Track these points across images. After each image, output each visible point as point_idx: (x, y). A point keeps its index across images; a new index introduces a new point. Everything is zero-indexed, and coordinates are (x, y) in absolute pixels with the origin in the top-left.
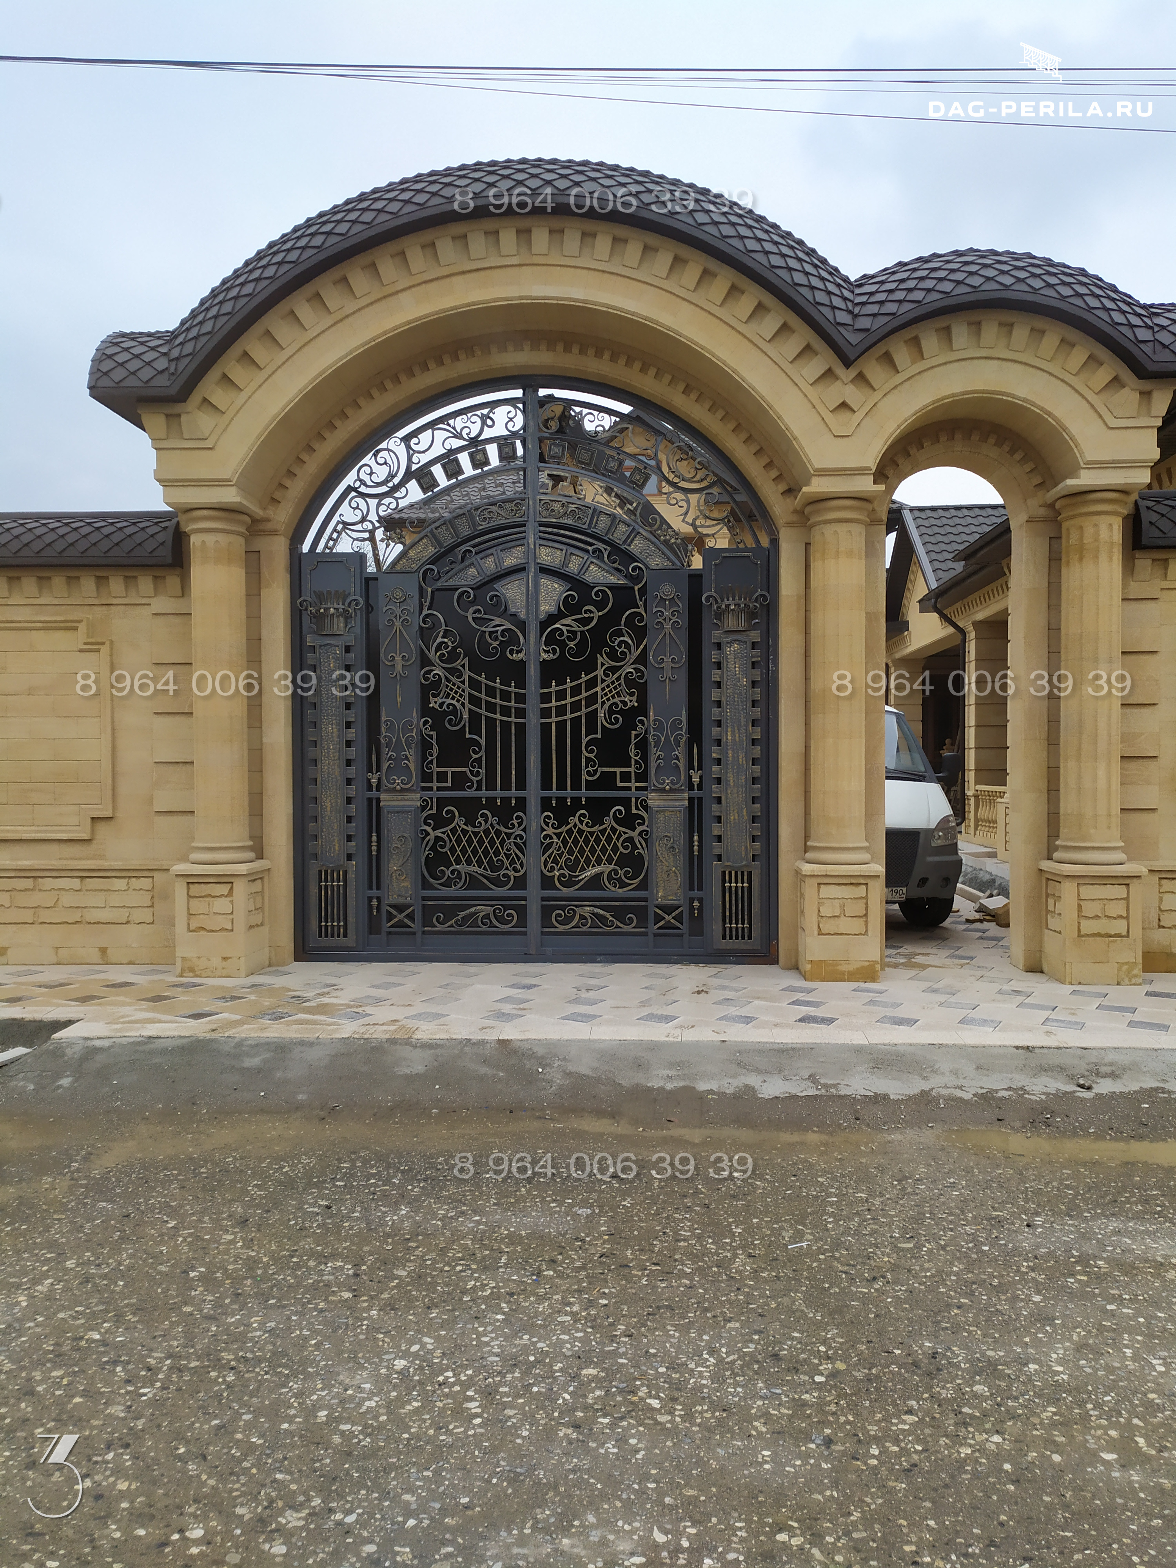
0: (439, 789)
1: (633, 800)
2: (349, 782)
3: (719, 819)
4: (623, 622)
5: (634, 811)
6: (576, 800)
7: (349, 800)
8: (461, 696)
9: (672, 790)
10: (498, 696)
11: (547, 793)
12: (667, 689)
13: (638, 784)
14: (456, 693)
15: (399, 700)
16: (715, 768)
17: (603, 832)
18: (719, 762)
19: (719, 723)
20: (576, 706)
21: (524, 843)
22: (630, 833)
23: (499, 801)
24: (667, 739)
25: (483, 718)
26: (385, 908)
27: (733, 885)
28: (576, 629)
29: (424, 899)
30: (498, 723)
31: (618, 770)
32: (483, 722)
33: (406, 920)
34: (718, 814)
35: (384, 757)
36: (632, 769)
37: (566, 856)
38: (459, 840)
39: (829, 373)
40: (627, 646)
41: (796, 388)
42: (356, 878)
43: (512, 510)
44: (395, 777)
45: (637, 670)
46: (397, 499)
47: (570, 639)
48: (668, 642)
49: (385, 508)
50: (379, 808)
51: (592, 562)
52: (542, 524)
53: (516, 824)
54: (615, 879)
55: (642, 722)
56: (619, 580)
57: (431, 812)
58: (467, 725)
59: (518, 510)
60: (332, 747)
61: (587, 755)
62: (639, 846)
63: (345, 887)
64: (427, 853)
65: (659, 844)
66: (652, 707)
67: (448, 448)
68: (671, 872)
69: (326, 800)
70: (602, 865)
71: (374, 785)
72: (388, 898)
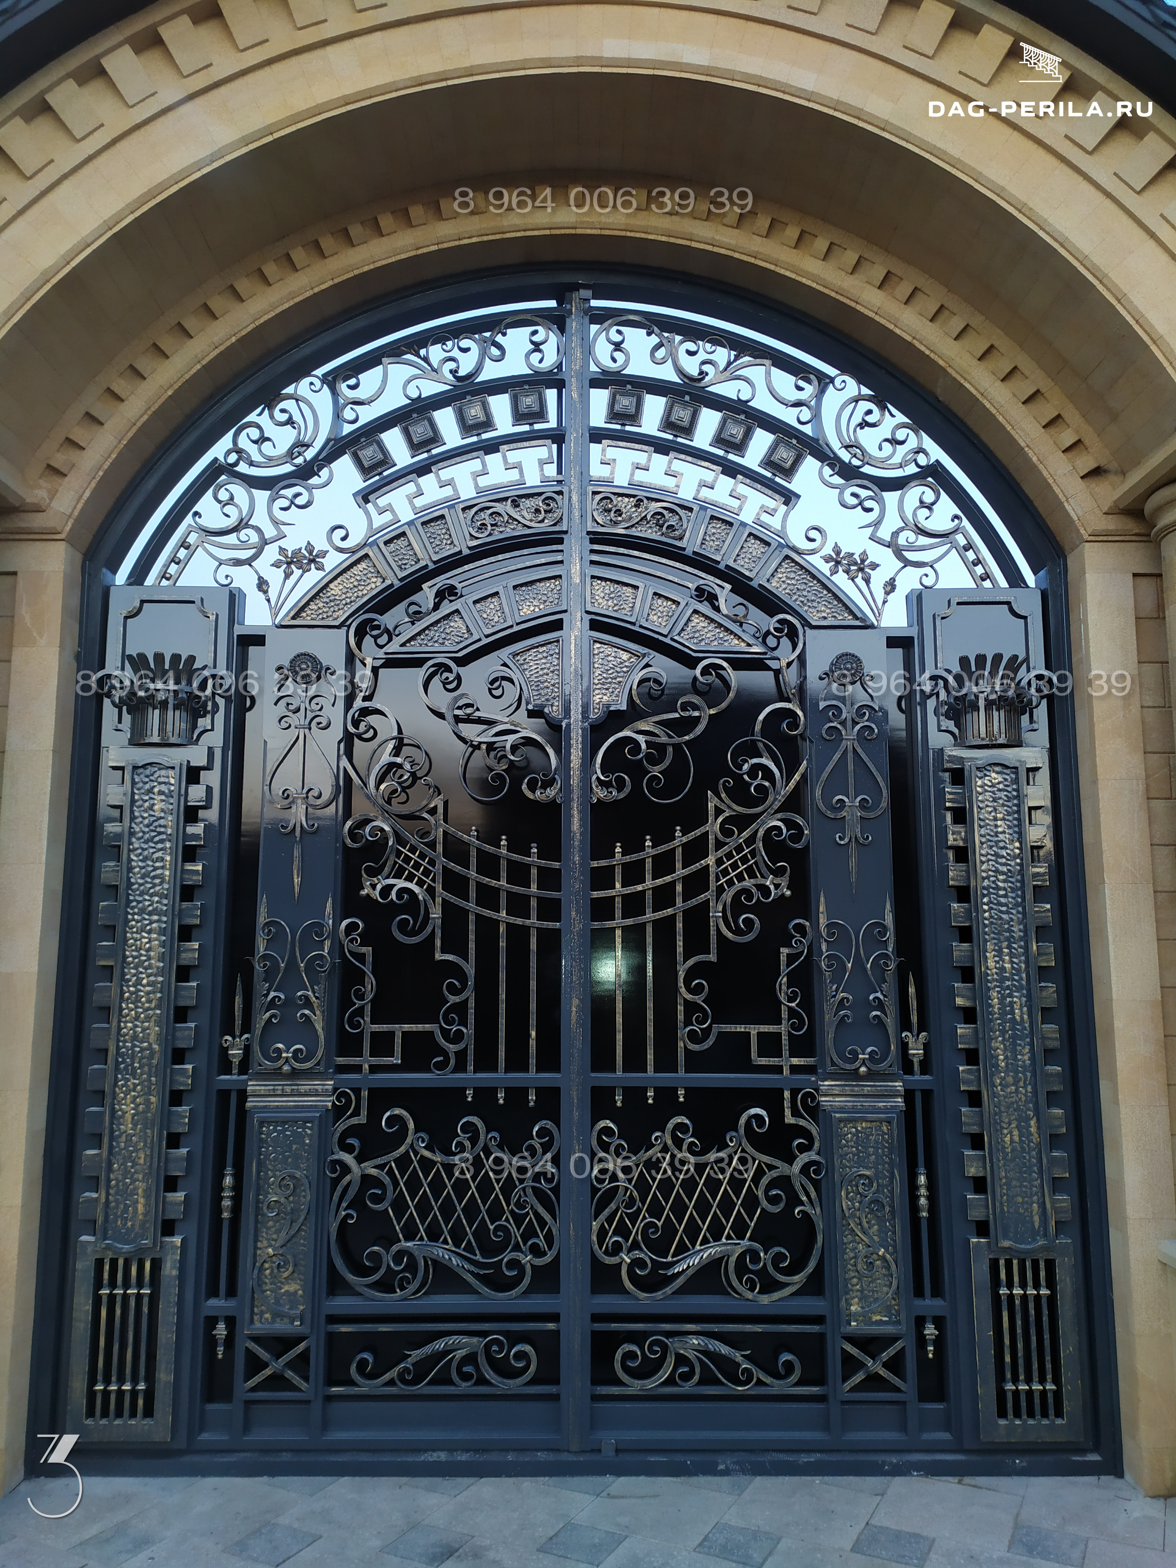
0: (374, 1069)
1: (787, 1094)
2: (179, 1056)
3: (977, 1142)
4: (758, 727)
5: (789, 1119)
6: (666, 1094)
7: (176, 1098)
8: (426, 873)
9: (871, 1076)
10: (504, 874)
11: (603, 1078)
12: (853, 862)
13: (795, 1061)
14: (417, 866)
15: (297, 881)
16: (962, 1030)
18: (969, 1015)
20: (663, 897)
21: (556, 1190)
22: (783, 1168)
23: (501, 1095)
25: (472, 918)
26: (244, 1344)
27: (1017, 1291)
28: (664, 739)
29: (333, 1319)
30: (502, 928)
31: (753, 1030)
32: (472, 927)
33: (289, 1374)
34: (975, 1129)
35: (259, 1001)
36: (783, 1028)
37: (646, 1218)
38: (413, 1185)
40: (768, 775)
42: (182, 1277)
43: (537, 511)
44: (280, 1046)
45: (788, 822)
46: (309, 489)
47: (653, 760)
48: (851, 767)
49: (285, 503)
50: (242, 1114)
51: (696, 612)
52: (596, 538)
53: (538, 1146)
54: (752, 1272)
55: (800, 929)
56: (749, 645)
57: (355, 1121)
58: (438, 933)
59: (550, 511)
60: (145, 981)
61: (689, 997)
62: (804, 1198)
63: (154, 1298)
64: (343, 1213)
65: (848, 1193)
66: (822, 899)
67: (415, 395)
68: (875, 1256)
69: (124, 1098)
70: (724, 1240)
71: (236, 1061)
72: (252, 1321)
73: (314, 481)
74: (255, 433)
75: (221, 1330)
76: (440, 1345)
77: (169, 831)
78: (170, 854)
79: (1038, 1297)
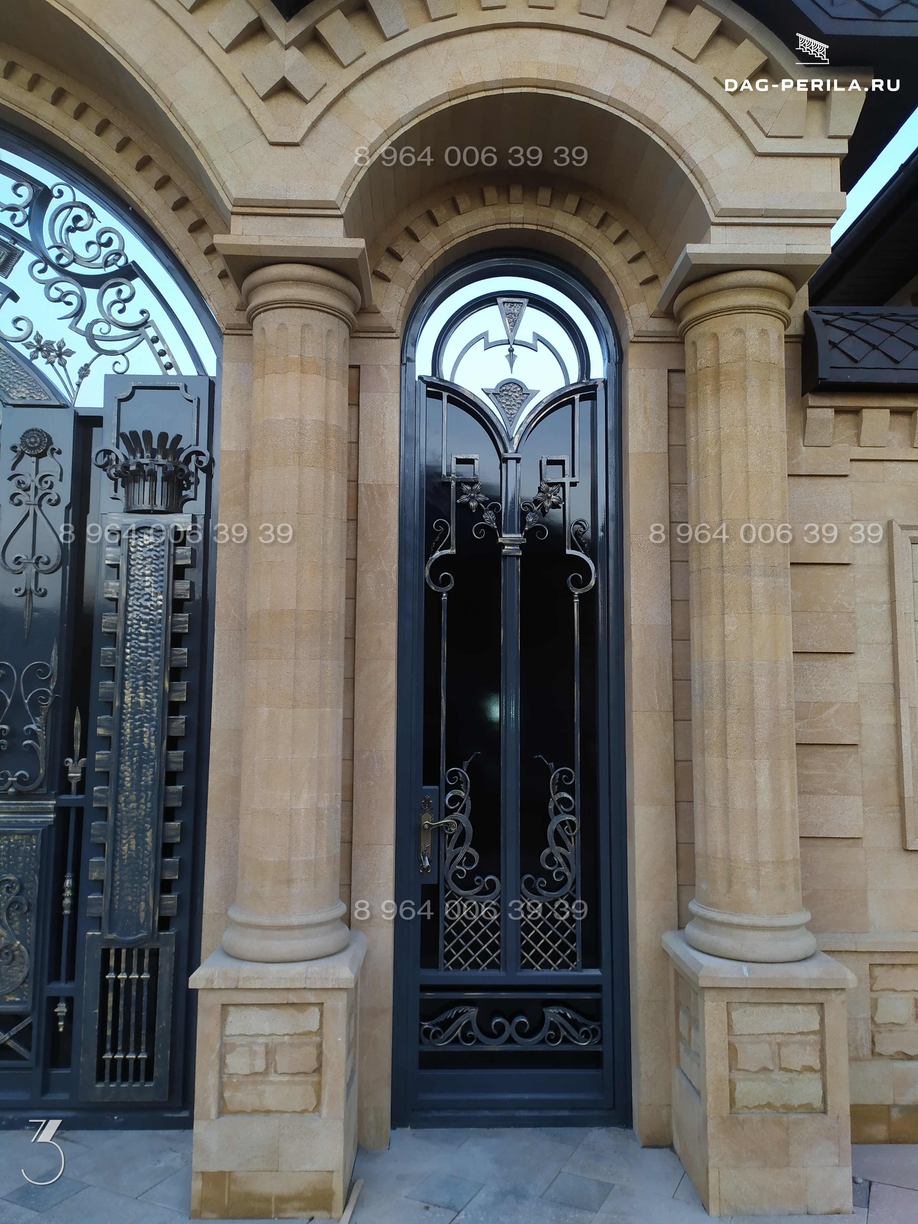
3: (102, 850)
9: (20, 795)
12: (27, 612)
18: (106, 743)
19: (112, 673)
24: (18, 700)
27: (123, 976)
34: (101, 840)
39: (256, 30)
79: (140, 981)
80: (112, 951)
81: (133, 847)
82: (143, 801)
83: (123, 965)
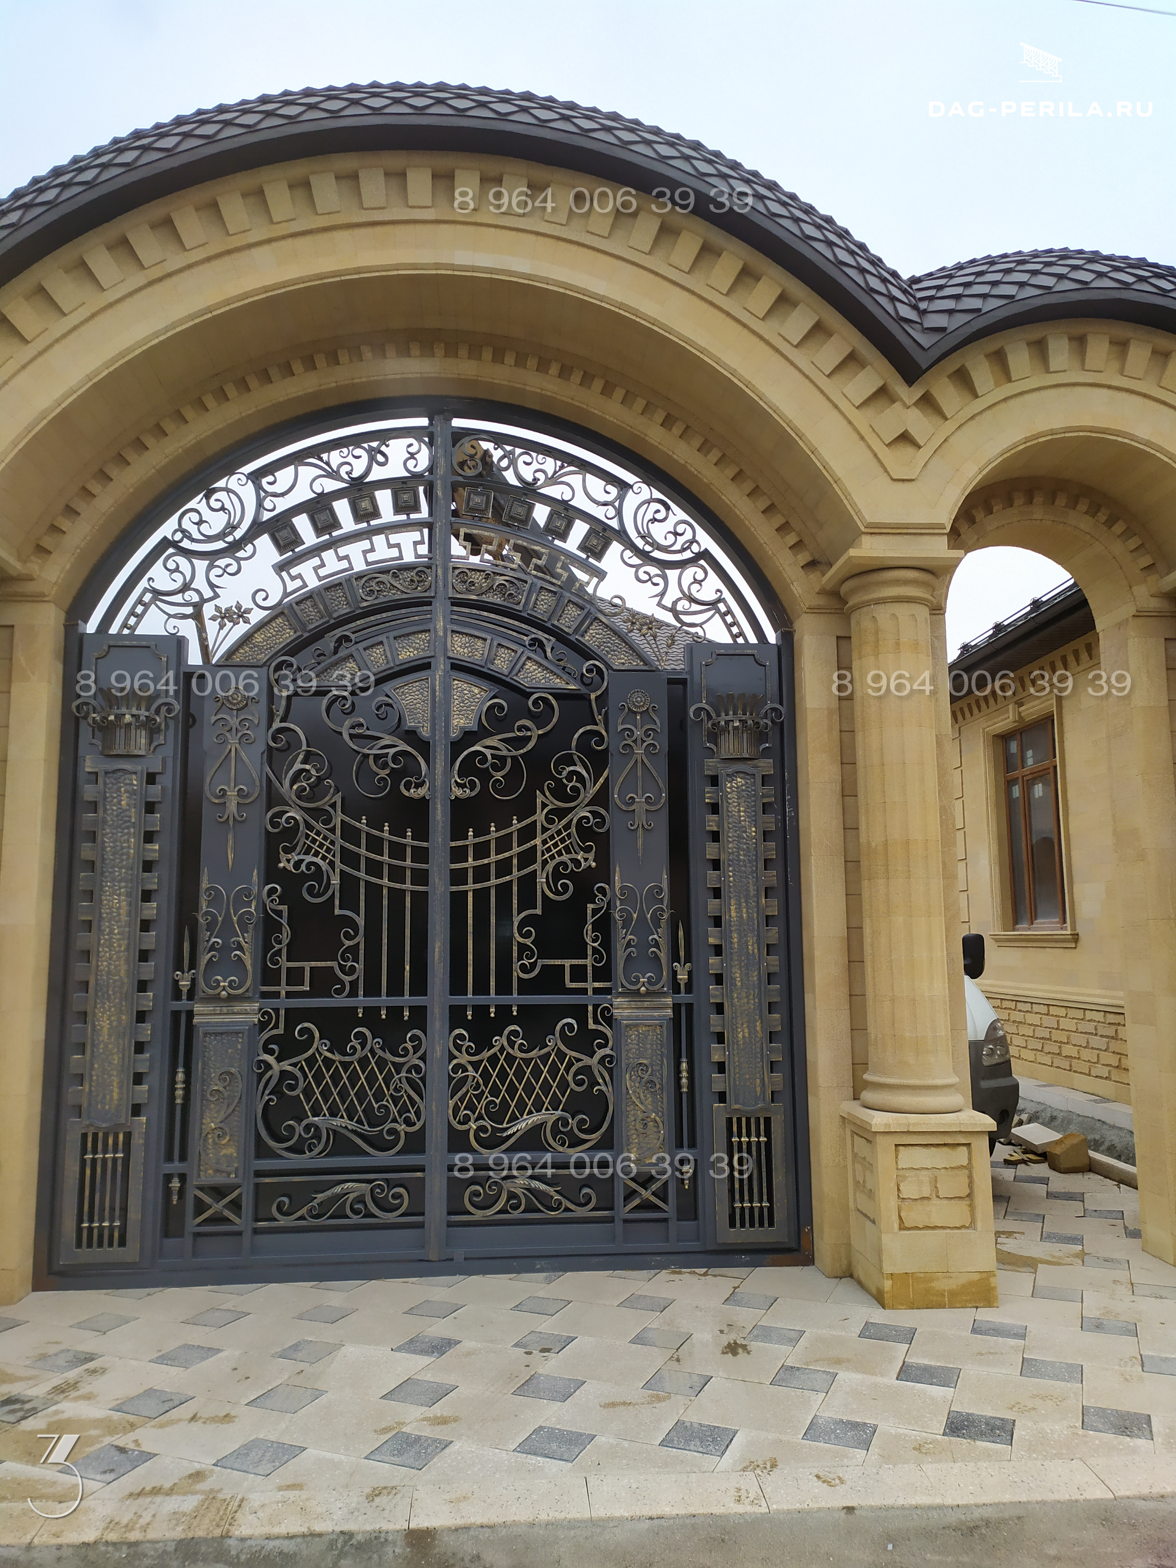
0: (289, 995)
1: (590, 1008)
2: (143, 986)
3: (720, 1038)
4: (574, 744)
5: (591, 1026)
6: (504, 1010)
7: (141, 1017)
8: (328, 850)
9: (649, 993)
10: (386, 851)
11: (458, 1000)
12: (640, 842)
13: (597, 985)
14: (321, 846)
15: (230, 856)
16: (713, 960)
17: (545, 1058)
18: (718, 950)
19: (717, 893)
20: (504, 868)
21: (423, 1079)
22: (587, 1060)
23: (383, 1013)
24: (642, 915)
25: (362, 884)
26: (192, 1192)
27: (745, 1139)
28: (504, 753)
29: (258, 1174)
30: (385, 892)
31: (567, 963)
32: (362, 890)
33: (227, 1213)
34: (719, 1029)
35: (202, 946)
36: (589, 962)
37: (488, 1097)
38: (319, 1077)
39: (883, 394)
40: (581, 779)
41: (835, 413)
42: (147, 1145)
43: (412, 581)
44: (219, 978)
45: (595, 814)
46: (238, 560)
47: (497, 768)
48: (640, 773)
49: (220, 572)
50: (190, 1028)
51: (529, 658)
52: (456, 603)
53: (410, 1048)
54: (563, 1133)
55: (602, 891)
56: (567, 683)
57: (275, 1032)
58: (337, 895)
59: (421, 581)
60: (116, 931)
61: (521, 940)
62: (600, 1081)
63: (126, 1160)
64: (267, 1098)
65: (631, 1077)
66: (617, 869)
67: (319, 491)
68: (649, 1120)
69: (102, 1017)
70: (543, 1111)
71: (185, 990)
72: (199, 1176)
73: (241, 554)
74: (195, 517)
75: (175, 1184)
76: (338, 1189)
77: (133, 820)
78: (134, 837)
79: (759, 1143)
80: (735, 1120)
81: (747, 1035)
82: (751, 997)
83: (744, 1131)
